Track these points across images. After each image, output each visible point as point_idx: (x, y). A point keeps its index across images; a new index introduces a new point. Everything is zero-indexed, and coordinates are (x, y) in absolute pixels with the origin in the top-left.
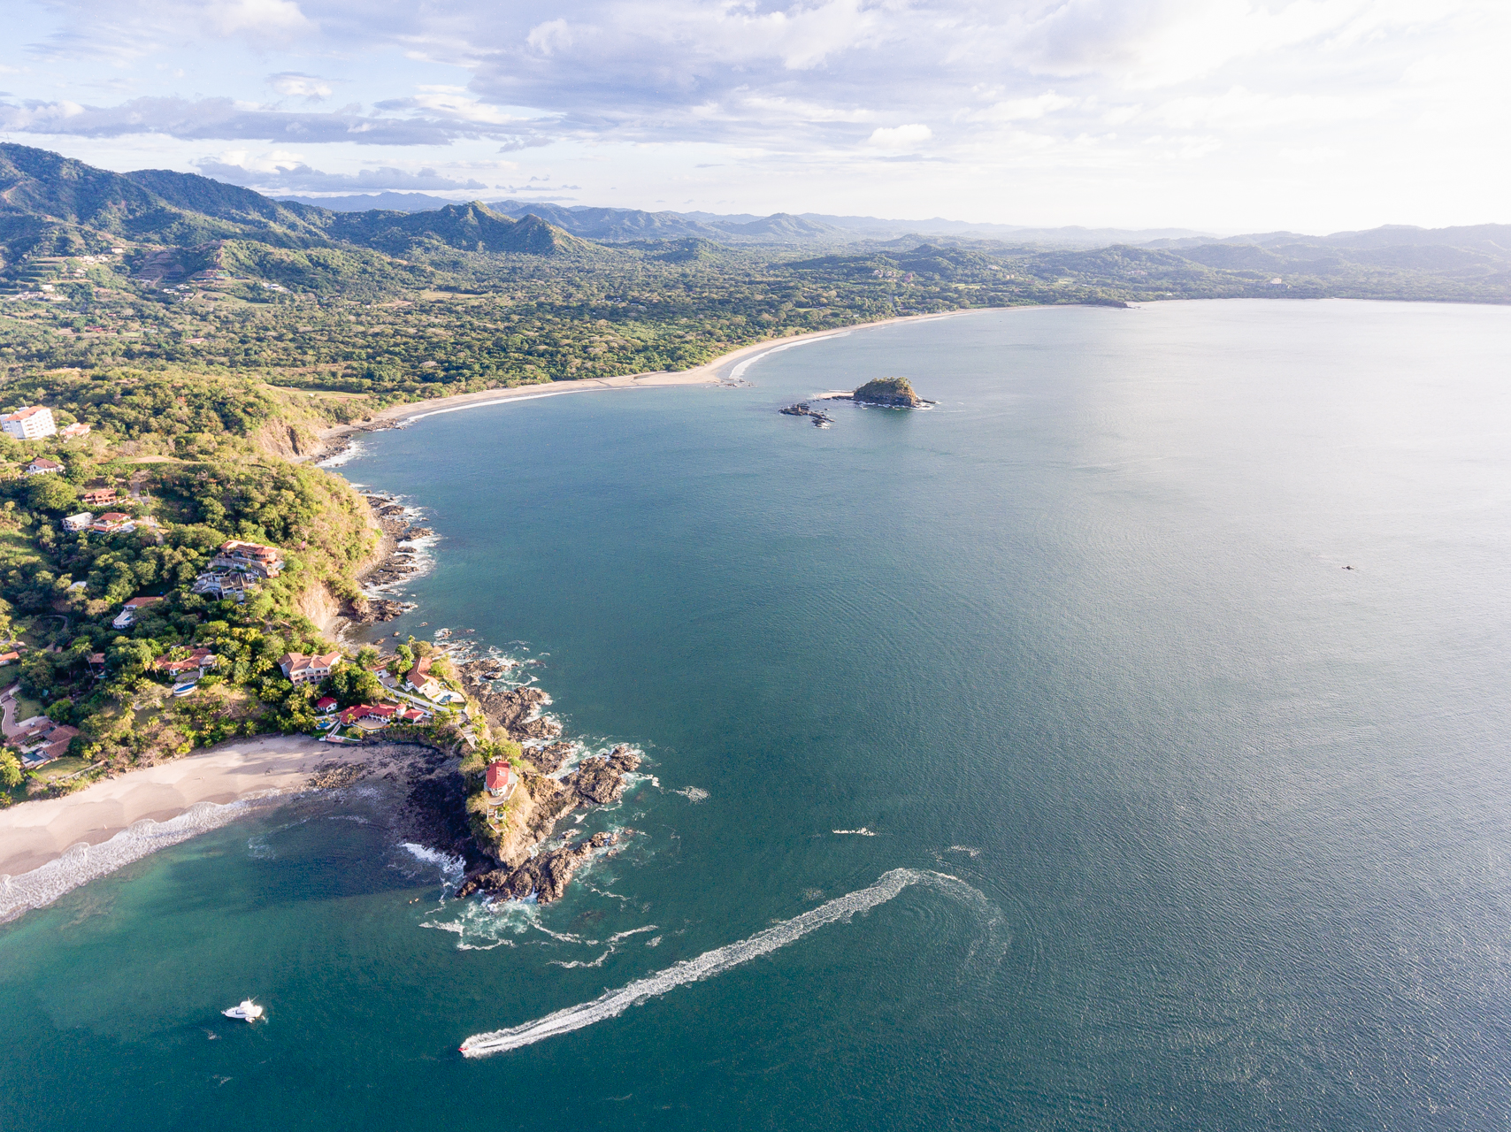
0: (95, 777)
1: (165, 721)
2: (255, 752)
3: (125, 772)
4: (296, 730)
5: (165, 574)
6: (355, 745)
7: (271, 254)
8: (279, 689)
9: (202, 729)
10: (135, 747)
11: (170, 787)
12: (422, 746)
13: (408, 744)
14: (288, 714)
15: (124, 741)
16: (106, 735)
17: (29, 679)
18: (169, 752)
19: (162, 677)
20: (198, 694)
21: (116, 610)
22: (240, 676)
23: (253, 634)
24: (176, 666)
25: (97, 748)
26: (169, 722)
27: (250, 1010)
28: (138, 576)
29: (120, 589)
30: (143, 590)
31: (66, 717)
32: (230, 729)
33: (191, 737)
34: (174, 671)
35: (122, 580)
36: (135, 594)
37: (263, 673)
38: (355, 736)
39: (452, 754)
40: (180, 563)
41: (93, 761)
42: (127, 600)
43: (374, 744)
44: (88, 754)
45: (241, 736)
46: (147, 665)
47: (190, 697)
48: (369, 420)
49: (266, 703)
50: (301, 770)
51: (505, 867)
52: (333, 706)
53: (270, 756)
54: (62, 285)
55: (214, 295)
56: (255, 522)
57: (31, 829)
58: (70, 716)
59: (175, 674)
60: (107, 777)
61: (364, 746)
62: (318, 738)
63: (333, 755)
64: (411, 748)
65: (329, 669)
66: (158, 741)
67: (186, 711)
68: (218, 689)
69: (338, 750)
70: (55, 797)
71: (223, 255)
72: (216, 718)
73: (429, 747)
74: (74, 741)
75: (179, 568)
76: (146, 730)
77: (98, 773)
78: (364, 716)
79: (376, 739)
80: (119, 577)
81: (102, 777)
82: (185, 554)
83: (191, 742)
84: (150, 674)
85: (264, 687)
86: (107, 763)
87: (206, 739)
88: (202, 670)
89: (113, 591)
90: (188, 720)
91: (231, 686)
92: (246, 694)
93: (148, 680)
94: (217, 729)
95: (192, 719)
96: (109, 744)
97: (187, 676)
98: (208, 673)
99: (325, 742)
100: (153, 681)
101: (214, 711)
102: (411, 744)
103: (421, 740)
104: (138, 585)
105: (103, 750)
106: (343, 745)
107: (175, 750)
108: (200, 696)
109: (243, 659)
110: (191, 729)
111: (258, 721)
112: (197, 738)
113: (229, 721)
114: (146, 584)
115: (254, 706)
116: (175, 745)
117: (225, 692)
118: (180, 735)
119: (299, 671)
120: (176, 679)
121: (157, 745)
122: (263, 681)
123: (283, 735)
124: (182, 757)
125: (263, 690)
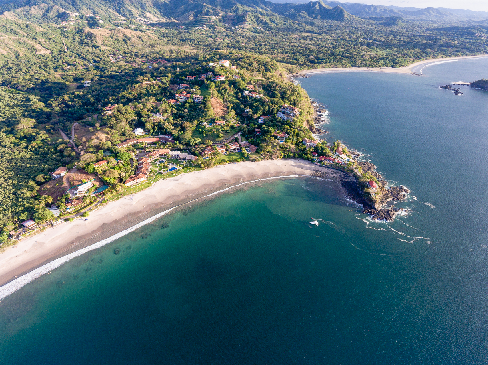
0: (262, 159)
2: (297, 162)
3: (268, 159)
4: (308, 159)
5: (270, 111)
6: (323, 167)
7: (260, 17)
8: (304, 147)
9: (285, 153)
10: (271, 154)
11: (279, 166)
12: (342, 171)
13: (338, 170)
14: (306, 154)
15: (268, 152)
16: (265, 149)
17: (244, 132)
18: (278, 157)
19: (276, 137)
20: (284, 144)
21: (259, 118)
22: (294, 142)
23: (297, 131)
24: (279, 136)
25: (263, 152)
26: (278, 150)
27: (316, 223)
28: (264, 110)
29: (260, 113)
30: (264, 114)
31: (253, 143)
32: (292, 155)
36: (262, 115)
37: (299, 142)
38: (324, 164)
40: (274, 108)
41: (262, 155)
43: (328, 167)
44: (261, 153)
45: (294, 157)
46: (273, 134)
47: (283, 144)
48: (298, 74)
49: (300, 150)
50: (310, 169)
51: (375, 209)
52: (317, 155)
53: (301, 164)
54: (208, 25)
55: (244, 30)
56: (288, 100)
57: (251, 168)
58: (255, 143)
60: (264, 160)
61: (326, 167)
62: (313, 162)
63: (318, 168)
64: (339, 171)
65: (316, 145)
66: (275, 153)
67: (282, 148)
68: (289, 144)
69: (318, 167)
70: (254, 162)
71: (248, 17)
72: (289, 151)
73: (344, 172)
74: (257, 149)
75: (274, 109)
76: (273, 150)
78: (325, 159)
79: (329, 166)
80: (260, 109)
82: (275, 106)
83: (283, 156)
84: (273, 136)
86: (264, 156)
87: (286, 156)
88: (285, 138)
89: (258, 113)
91: (292, 144)
92: (295, 146)
93: (273, 138)
94: (289, 154)
95: (283, 150)
96: (265, 152)
97: (281, 139)
98: (286, 139)
99: (315, 164)
100: (274, 138)
101: (288, 149)
102: (339, 170)
103: (342, 170)
104: (264, 112)
105: (264, 153)
106: (320, 166)
107: (279, 157)
108: (285, 144)
109: (295, 137)
110: (283, 152)
111: (298, 154)
112: (284, 155)
113: (291, 153)
114: (265, 112)
115: (297, 150)
116: (279, 156)
117: (291, 145)
118: (280, 153)
119: (308, 144)
120: (279, 139)
121: (275, 155)
122: (300, 144)
123: (303, 159)
124: (280, 159)
125: (300, 146)
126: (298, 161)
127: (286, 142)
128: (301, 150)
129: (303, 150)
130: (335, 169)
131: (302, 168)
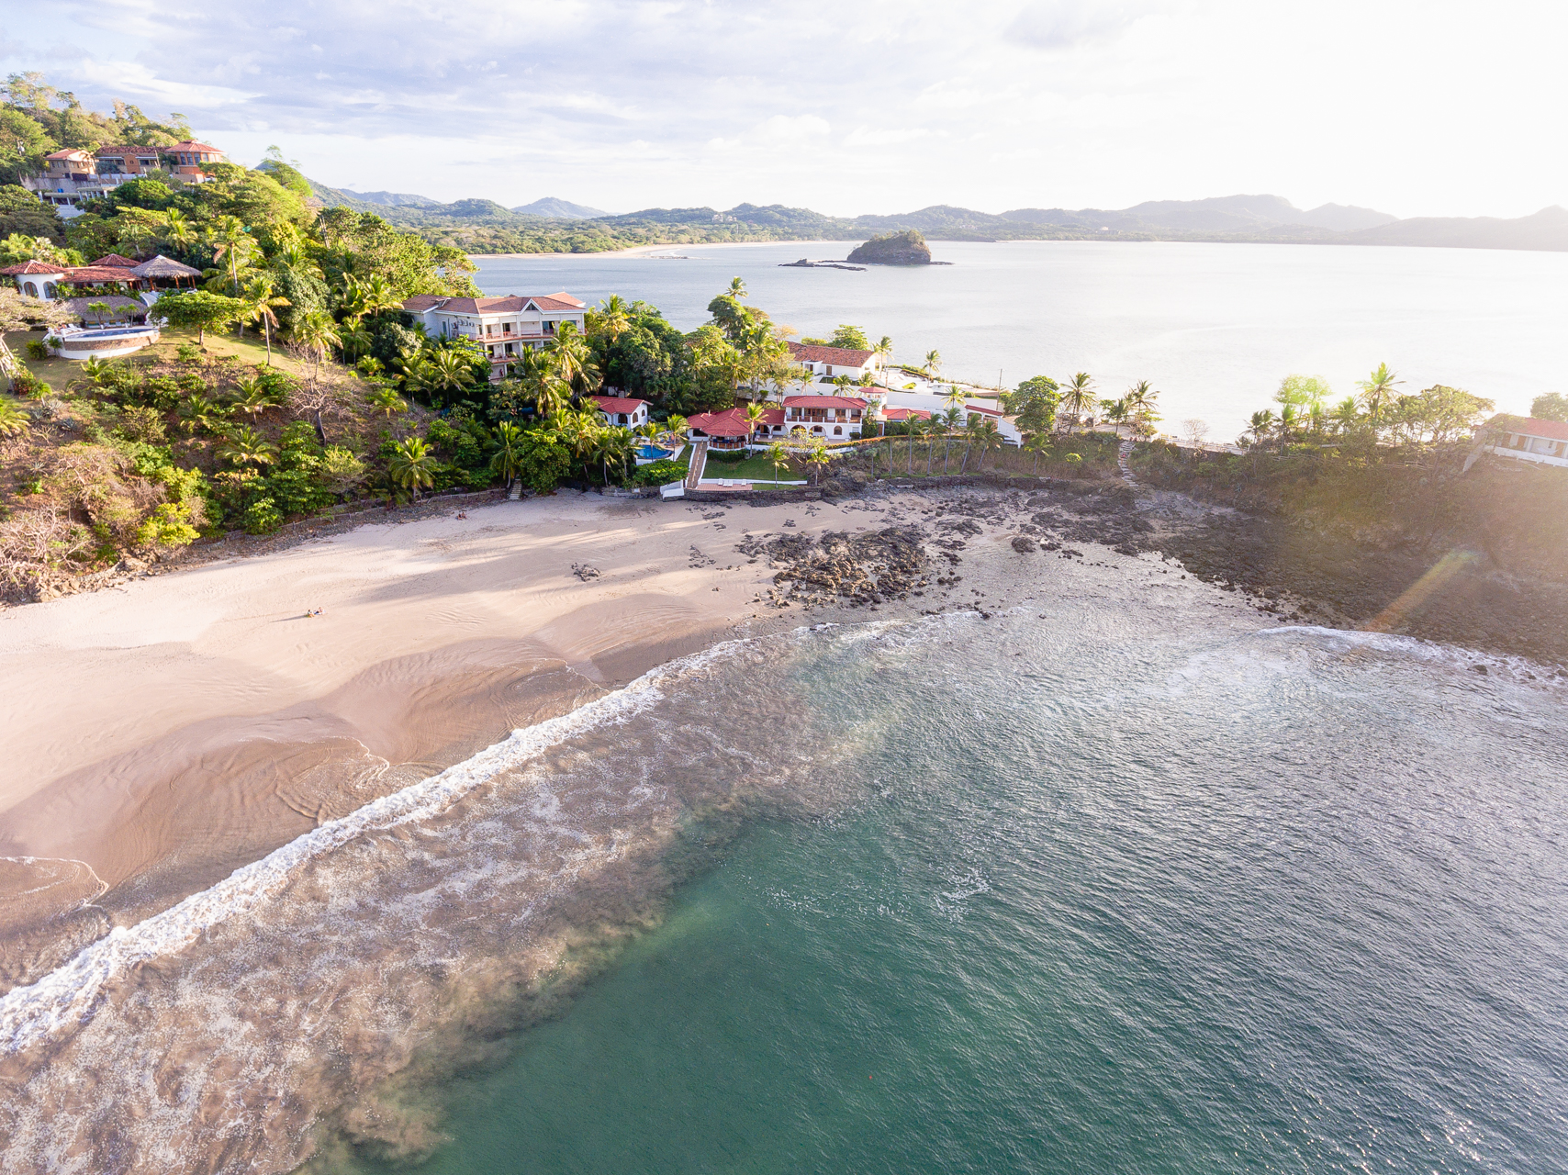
1: (58, 425)
6: (797, 496)
8: (459, 361)
9: (226, 464)
13: (950, 483)
18: (104, 546)
20: (167, 354)
26: (73, 432)
32: (343, 461)
33: (187, 489)
34: (39, 281)
37: (379, 320)
39: (1132, 484)
43: (855, 489)
47: (142, 361)
49: (424, 400)
52: (643, 412)
59: (43, 298)
61: (827, 496)
62: (656, 489)
65: (579, 320)
66: (37, 497)
67: (139, 399)
79: (859, 475)
85: (406, 353)
88: (150, 297)
90: (159, 431)
92: (350, 369)
95: (173, 430)
99: (689, 497)
101: (255, 404)
102: (969, 483)
103: (989, 469)
106: (757, 499)
107: (133, 541)
108: (184, 360)
109: (301, 273)
110: (181, 462)
113: (324, 441)
115: (396, 404)
117: (275, 360)
119: (489, 319)
122: (394, 335)
123: (514, 496)
124: (162, 564)
125: (404, 360)
126: (472, 525)
128: (439, 395)
129: (473, 397)
130: (924, 488)
131: (578, 573)
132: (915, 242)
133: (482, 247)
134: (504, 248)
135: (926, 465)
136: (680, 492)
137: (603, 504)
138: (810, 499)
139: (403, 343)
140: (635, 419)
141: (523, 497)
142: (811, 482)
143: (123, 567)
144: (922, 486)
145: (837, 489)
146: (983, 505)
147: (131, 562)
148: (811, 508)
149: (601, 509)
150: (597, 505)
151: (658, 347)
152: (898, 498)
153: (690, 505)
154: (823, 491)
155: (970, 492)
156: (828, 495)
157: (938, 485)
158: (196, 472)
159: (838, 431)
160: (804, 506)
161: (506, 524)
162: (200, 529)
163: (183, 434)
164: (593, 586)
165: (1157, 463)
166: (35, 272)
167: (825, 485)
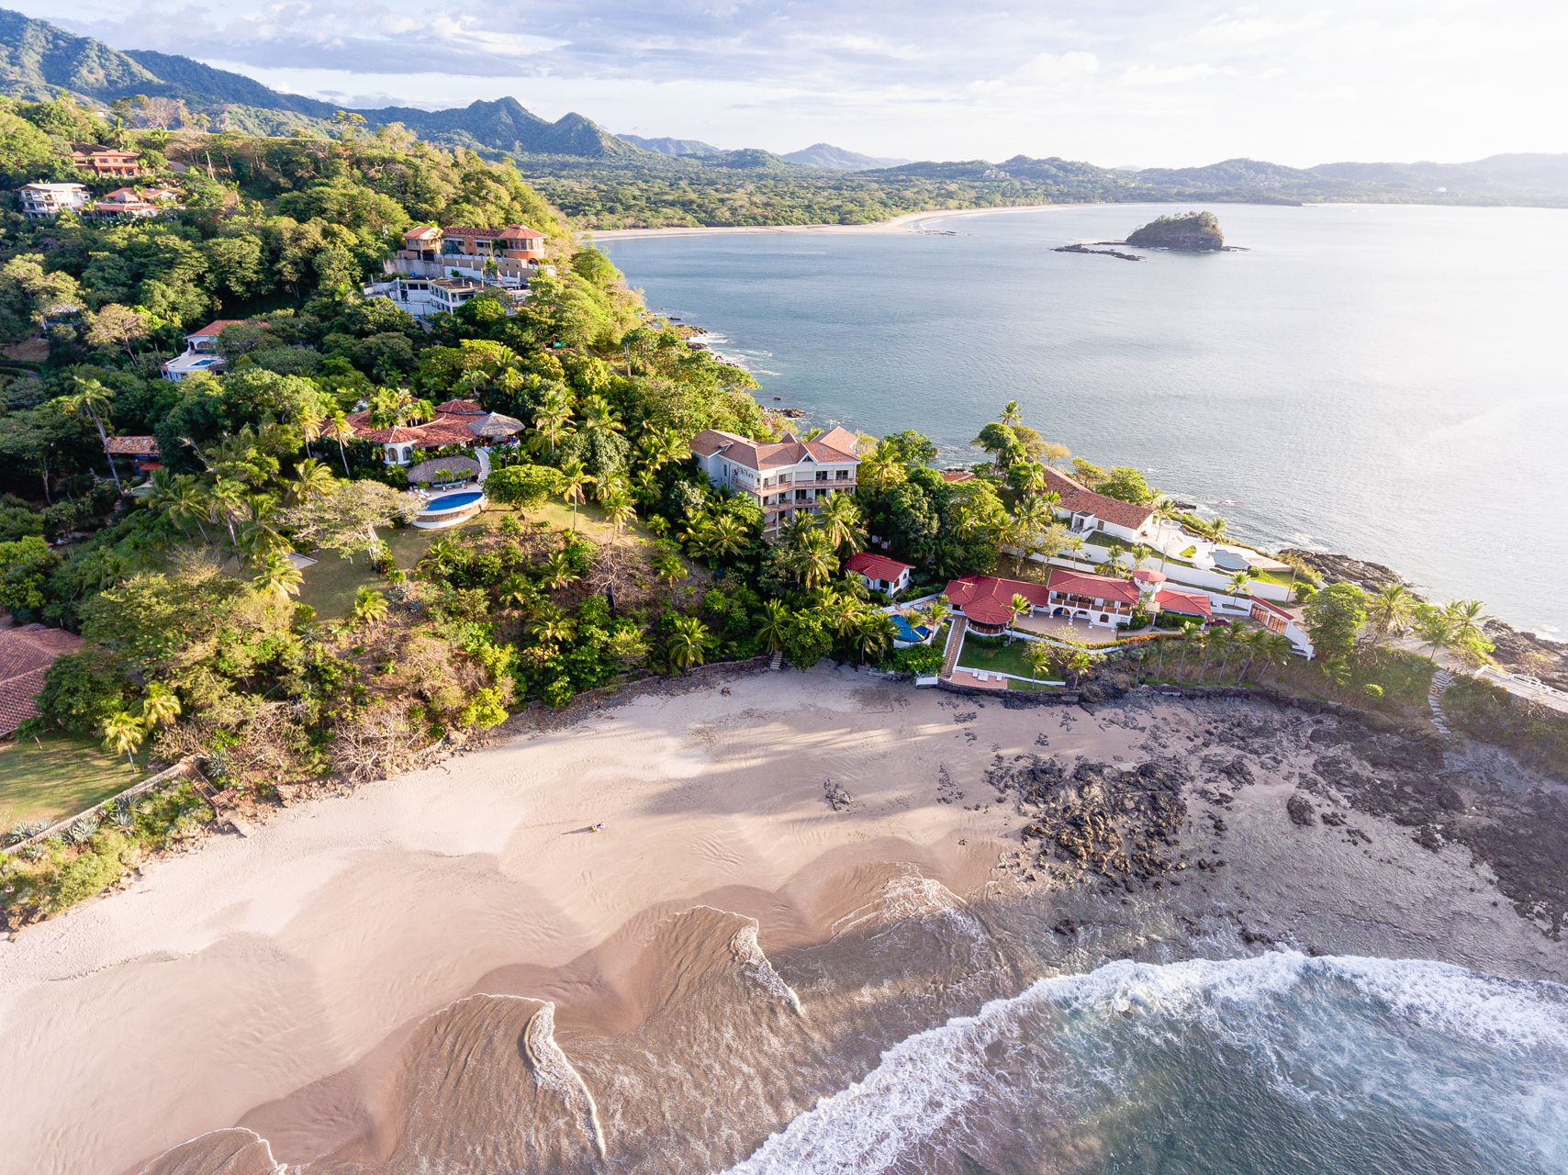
0: (160, 830)
1: (408, 607)
2: (724, 723)
3: (277, 800)
4: (843, 653)
5: (288, 272)
6: (1053, 699)
8: (738, 518)
9: (534, 640)
10: (310, 702)
12: (1279, 702)
13: (1223, 695)
14: (797, 591)
16: (199, 651)
20: (493, 522)
21: (168, 343)
22: (614, 485)
24: (399, 445)
25: (163, 704)
26: (418, 613)
28: (221, 271)
29: (174, 294)
30: (229, 306)
31: (34, 598)
32: (629, 639)
33: (501, 667)
34: (400, 447)
35: (177, 273)
36: (209, 316)
37: (668, 475)
38: (1060, 667)
39: (1443, 730)
41: (148, 754)
42: (192, 326)
43: (1115, 695)
44: (122, 731)
46: (309, 427)
47: (473, 531)
49: (703, 561)
52: (906, 576)
53: (783, 739)
58: (50, 595)
59: (402, 461)
60: (211, 826)
61: (1083, 701)
62: (907, 677)
64: (1256, 714)
65: (851, 467)
66: (389, 677)
67: (470, 576)
68: (557, 516)
71: (228, 121)
72: (573, 602)
73: (1308, 707)
74: (59, 680)
75: (321, 259)
76: (344, 640)
77: (173, 812)
78: (1034, 607)
79: (1122, 679)
80: (171, 264)
81: (188, 826)
83: (506, 685)
84: (325, 450)
85: (690, 513)
86: (203, 768)
87: (549, 675)
88: (483, 454)
89: (158, 296)
90: (482, 607)
91: (593, 503)
92: (641, 531)
93: (324, 472)
94: (582, 640)
95: (495, 604)
96: (211, 690)
97: (441, 467)
98: (503, 458)
99: (943, 688)
100: (337, 474)
101: (561, 579)
102: (1244, 696)
103: (1270, 683)
104: (222, 291)
105: (189, 713)
106: (1012, 699)
107: (456, 716)
108: (505, 528)
109: (606, 427)
110: (498, 638)
111: (706, 615)
112: (521, 670)
113: (615, 615)
114: (238, 289)
115: (679, 569)
116: (452, 696)
117: (580, 523)
118: (463, 658)
119: (769, 473)
120: (417, 474)
121: (393, 692)
122: (682, 493)
123: (775, 665)
124: (477, 741)
125: (688, 519)
126: (735, 705)
127: (504, 491)
128: (715, 561)
129: (748, 560)
130: (1191, 697)
131: (830, 797)
132: (1207, 225)
133: (754, 219)
134: (774, 219)
135: (1199, 672)
136: (933, 680)
137: (858, 685)
138: (1067, 703)
139: (688, 502)
140: (897, 584)
141: (783, 666)
142: (1069, 684)
143: (447, 739)
144: (1189, 696)
145: (1096, 695)
146: (1258, 732)
147: (454, 735)
148: (1066, 717)
149: (855, 692)
150: (850, 686)
151: (926, 507)
152: (1162, 710)
153: (942, 697)
154: (1081, 696)
155: (1245, 709)
156: (1086, 701)
157: (1207, 696)
158: (510, 648)
159: (1104, 619)
160: (1059, 710)
161: (767, 708)
162: (509, 708)
163: (502, 606)
164: (842, 818)
165: (1479, 710)
166: (398, 440)
167: (1083, 689)
